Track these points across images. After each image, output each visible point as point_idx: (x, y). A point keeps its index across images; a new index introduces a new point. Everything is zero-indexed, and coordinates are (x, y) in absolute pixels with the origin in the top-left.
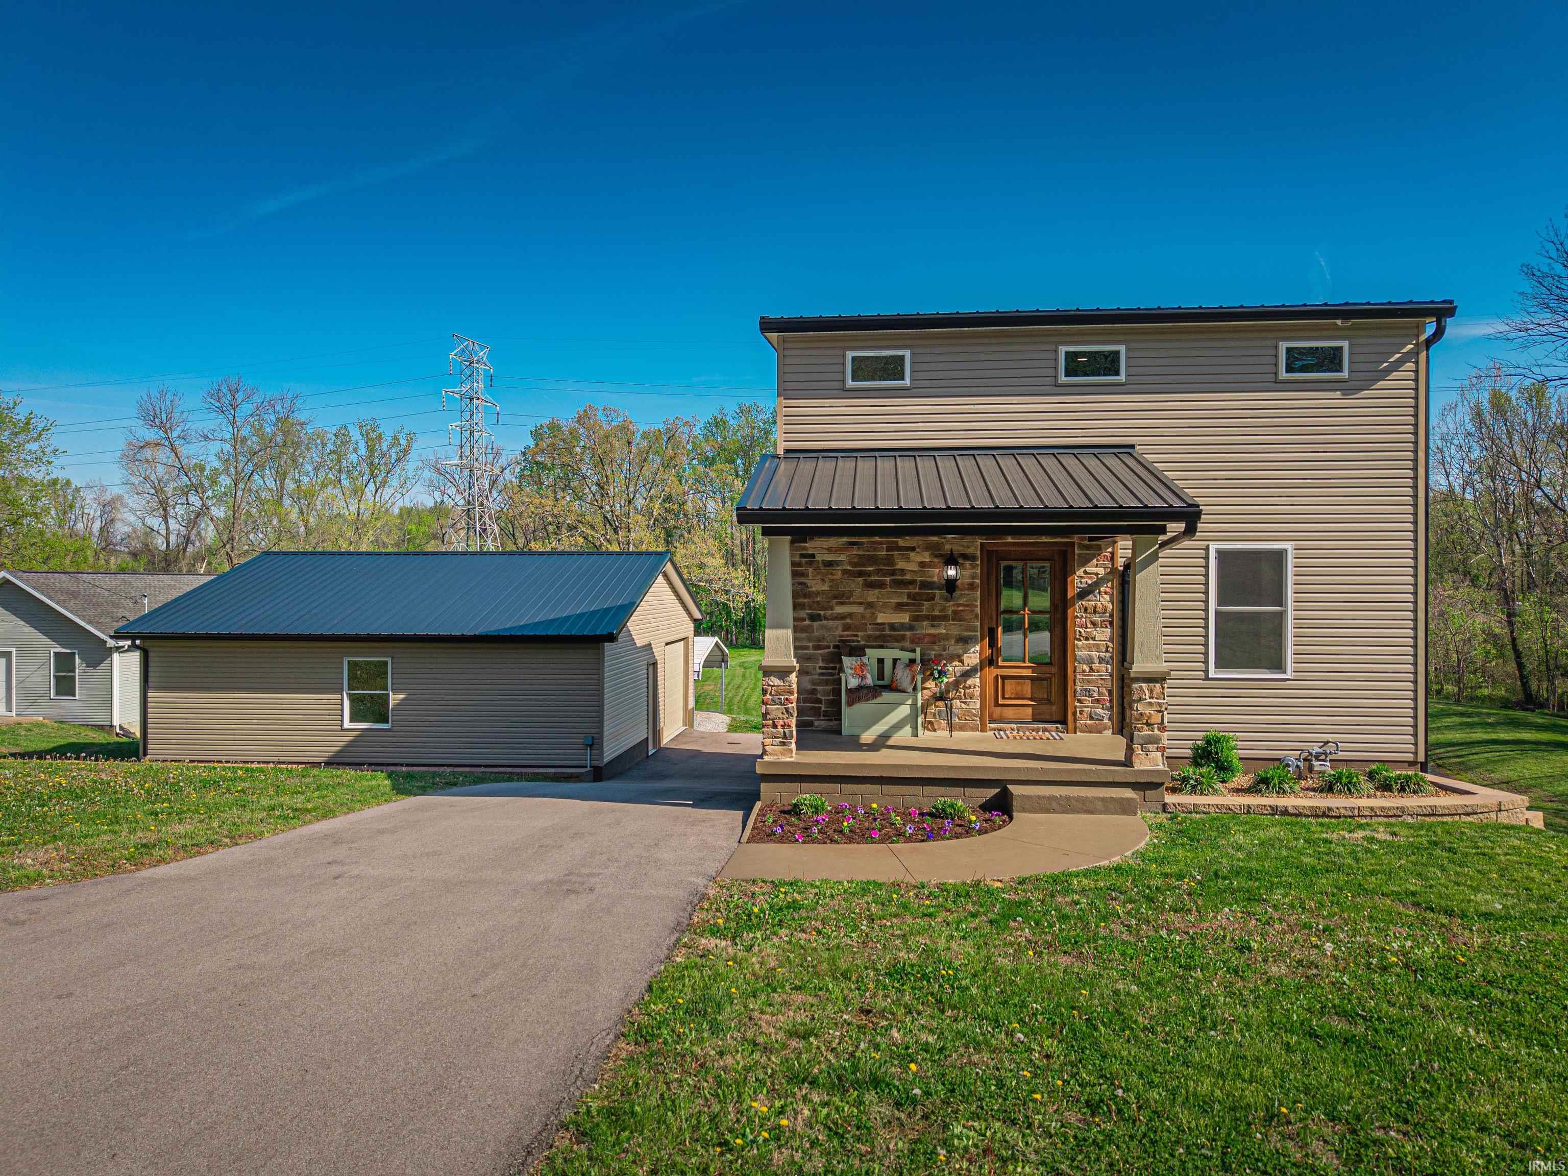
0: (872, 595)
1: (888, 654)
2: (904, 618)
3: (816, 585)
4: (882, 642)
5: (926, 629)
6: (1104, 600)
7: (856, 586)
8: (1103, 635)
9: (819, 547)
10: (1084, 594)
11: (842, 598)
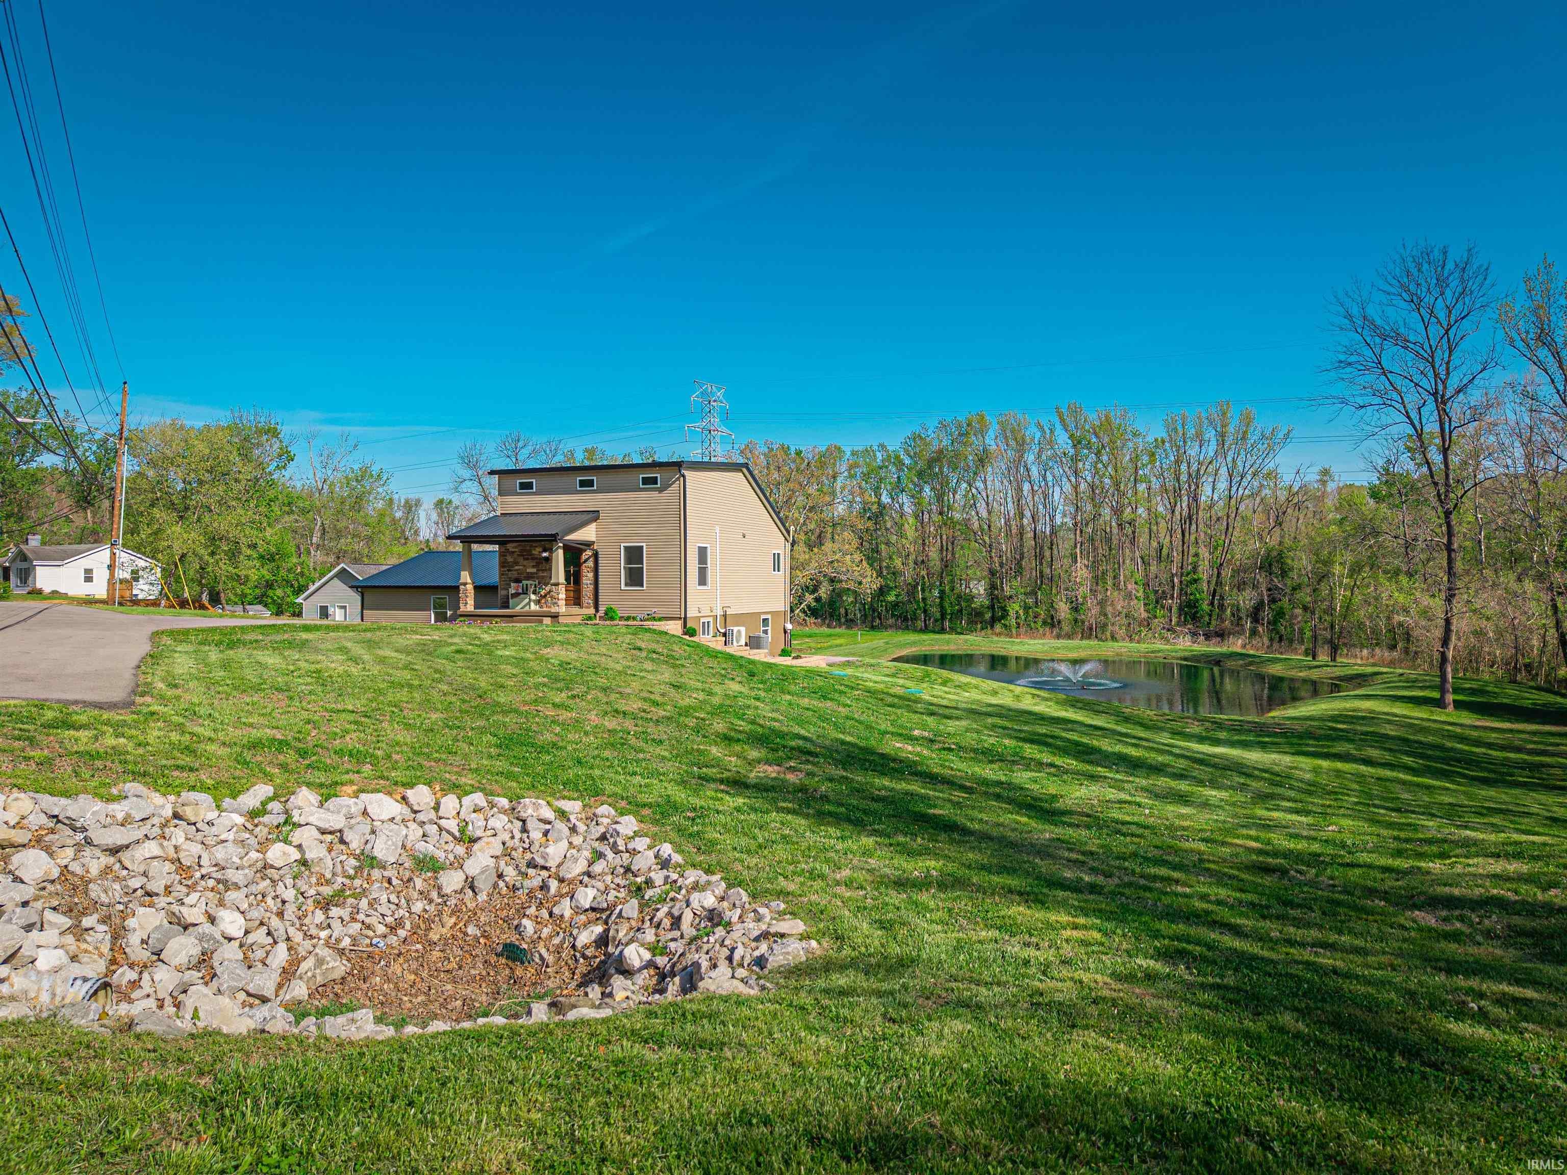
0: (525, 563)
1: (529, 582)
2: (534, 570)
3: (510, 559)
4: (528, 578)
5: (541, 574)
6: (591, 563)
7: (521, 560)
8: (591, 575)
9: (510, 546)
10: (585, 561)
11: (517, 563)
